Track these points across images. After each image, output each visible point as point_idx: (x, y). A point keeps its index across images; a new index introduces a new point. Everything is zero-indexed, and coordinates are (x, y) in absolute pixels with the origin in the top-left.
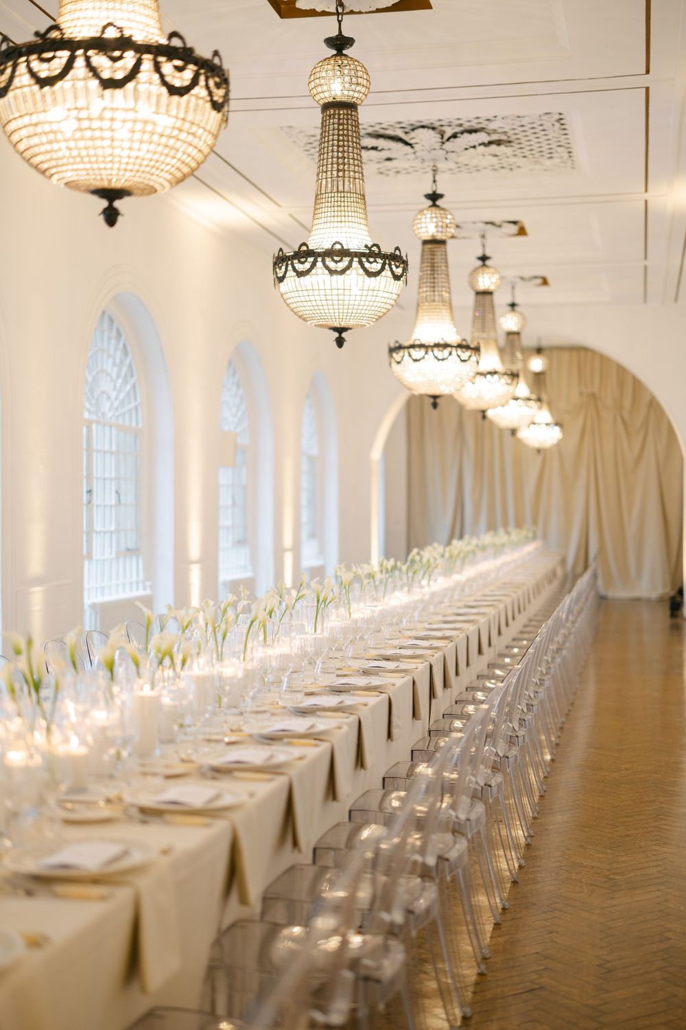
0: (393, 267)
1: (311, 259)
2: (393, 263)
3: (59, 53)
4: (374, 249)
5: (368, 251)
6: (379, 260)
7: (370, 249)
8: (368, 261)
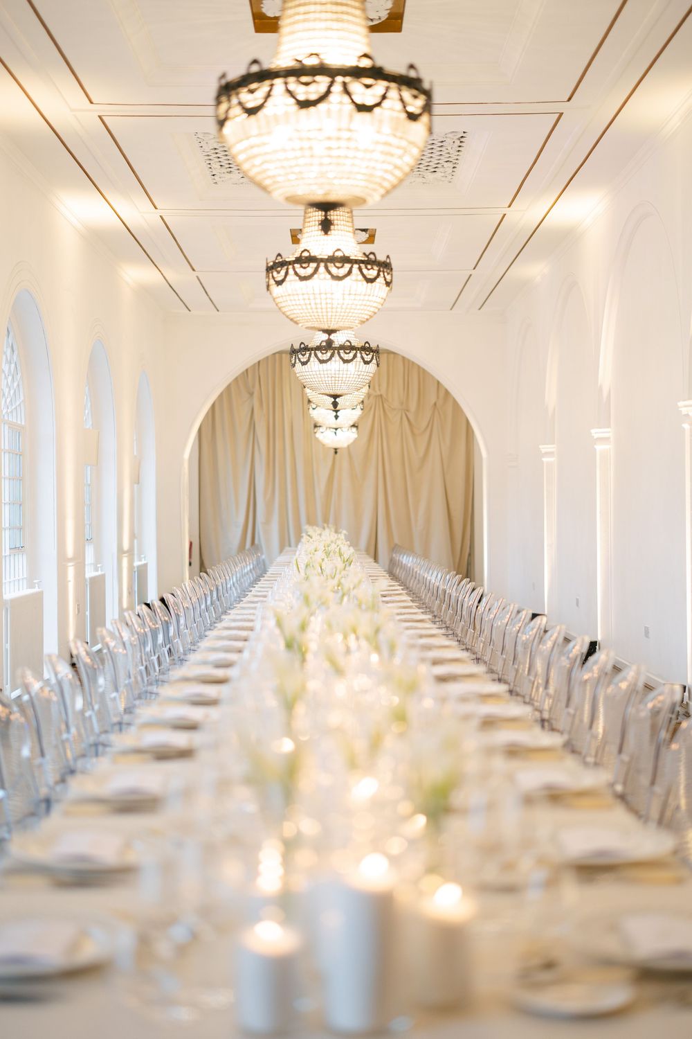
0: (386, 274)
1: (313, 265)
2: (385, 270)
3: (318, 78)
4: (372, 257)
5: (366, 259)
6: (376, 268)
7: (367, 256)
8: (366, 268)
